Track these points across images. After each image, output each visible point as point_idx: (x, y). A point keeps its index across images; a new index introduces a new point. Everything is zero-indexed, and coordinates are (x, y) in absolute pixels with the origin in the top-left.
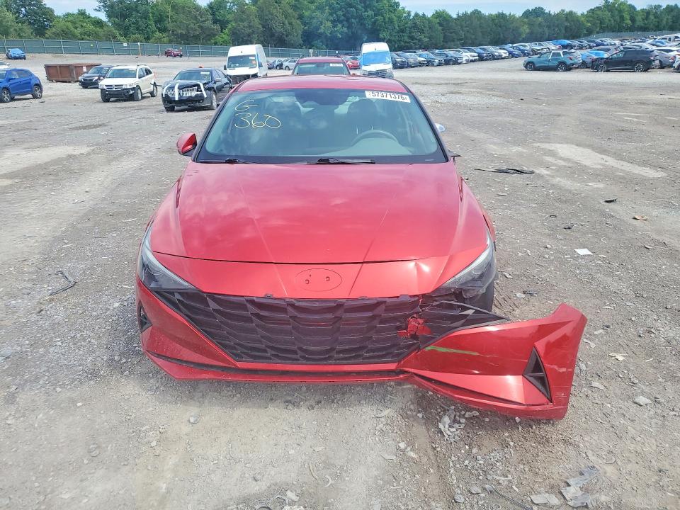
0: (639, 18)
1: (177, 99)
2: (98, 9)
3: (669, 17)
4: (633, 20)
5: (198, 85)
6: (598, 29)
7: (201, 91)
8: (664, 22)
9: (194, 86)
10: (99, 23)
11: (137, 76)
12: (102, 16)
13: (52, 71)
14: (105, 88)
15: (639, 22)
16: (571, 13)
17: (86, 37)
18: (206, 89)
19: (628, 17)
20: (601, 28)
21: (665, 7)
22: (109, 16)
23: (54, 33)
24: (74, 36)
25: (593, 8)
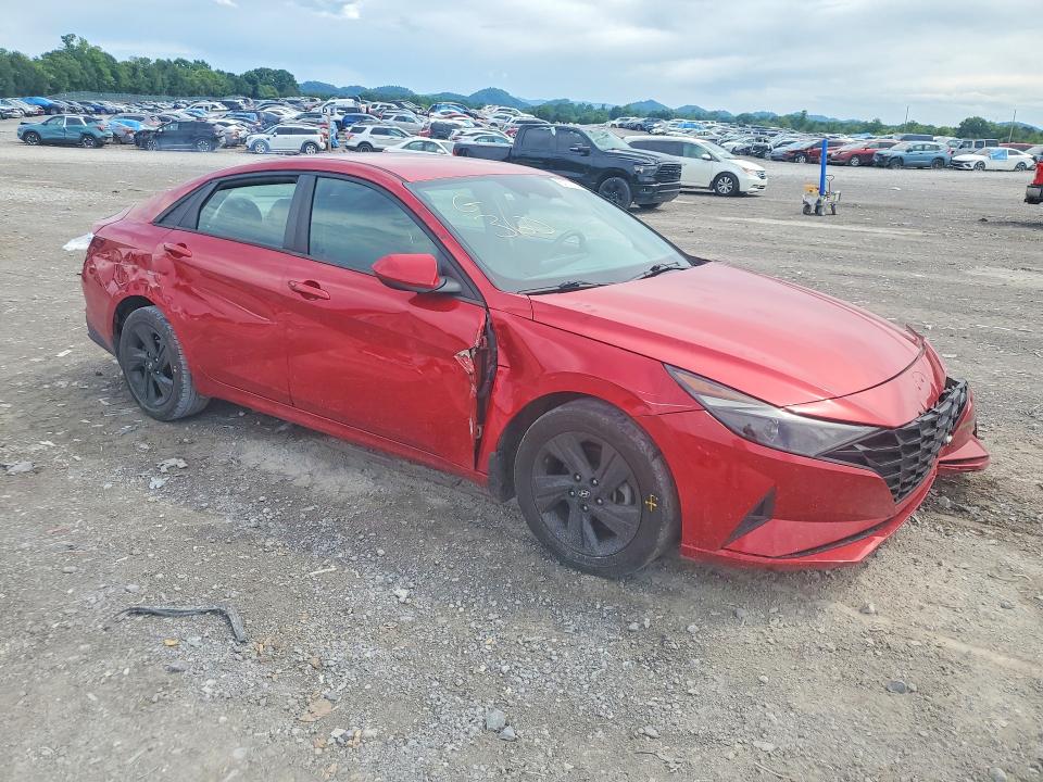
0: (124, 74)
3: (165, 77)
4: (114, 74)
6: (68, 85)
8: (159, 83)
15: (126, 81)
16: (16, 56)
19: (108, 71)
20: (72, 83)
21: (154, 61)
25: (50, 51)
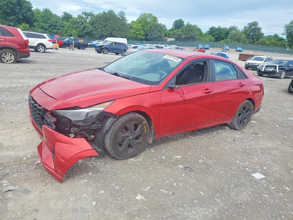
1: (263, 71)
2: (283, 34)
5: (276, 67)
7: (276, 69)
9: (273, 66)
10: (282, 39)
11: (264, 60)
12: (284, 37)
13: (241, 56)
14: (247, 64)
17: (271, 45)
18: (279, 69)
22: (287, 37)
23: (258, 43)
24: (266, 44)
